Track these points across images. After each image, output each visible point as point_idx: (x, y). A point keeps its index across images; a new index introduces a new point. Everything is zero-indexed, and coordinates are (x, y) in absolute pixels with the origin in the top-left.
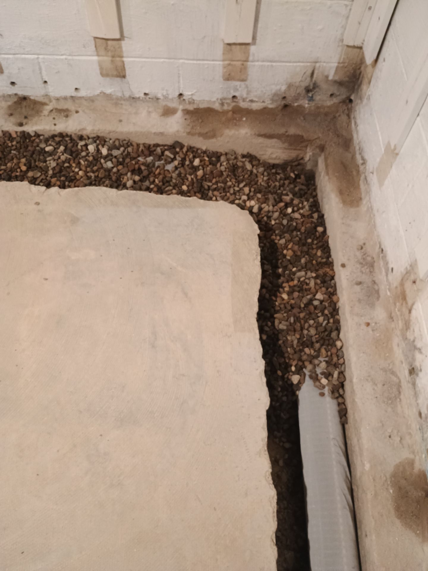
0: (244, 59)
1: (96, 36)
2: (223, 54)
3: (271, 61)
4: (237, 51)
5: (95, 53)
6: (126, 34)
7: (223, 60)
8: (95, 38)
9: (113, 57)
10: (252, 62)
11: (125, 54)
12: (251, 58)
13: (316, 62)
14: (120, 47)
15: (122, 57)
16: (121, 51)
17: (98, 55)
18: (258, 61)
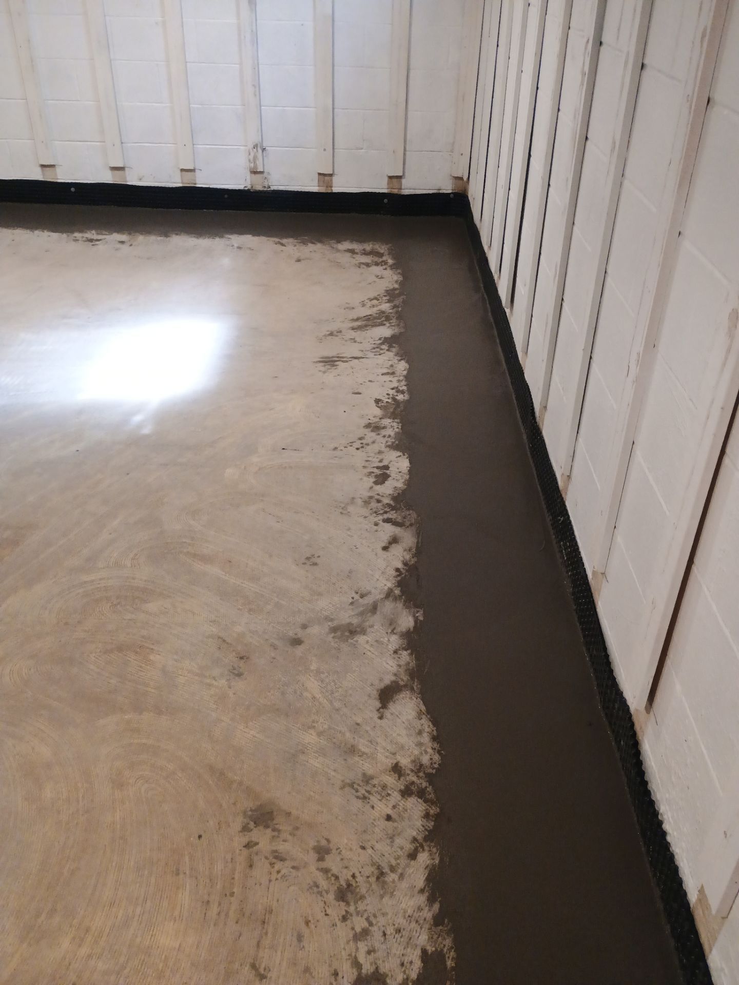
0: (399, 187)
1: (320, 172)
2: (388, 184)
3: (414, 189)
4: (395, 180)
5: (317, 185)
6: (336, 172)
7: (388, 189)
8: (320, 174)
9: (327, 187)
10: (404, 189)
11: (334, 185)
12: (403, 187)
13: (440, 190)
14: (331, 180)
15: (331, 187)
16: (332, 183)
17: (319, 186)
18: (407, 189)
